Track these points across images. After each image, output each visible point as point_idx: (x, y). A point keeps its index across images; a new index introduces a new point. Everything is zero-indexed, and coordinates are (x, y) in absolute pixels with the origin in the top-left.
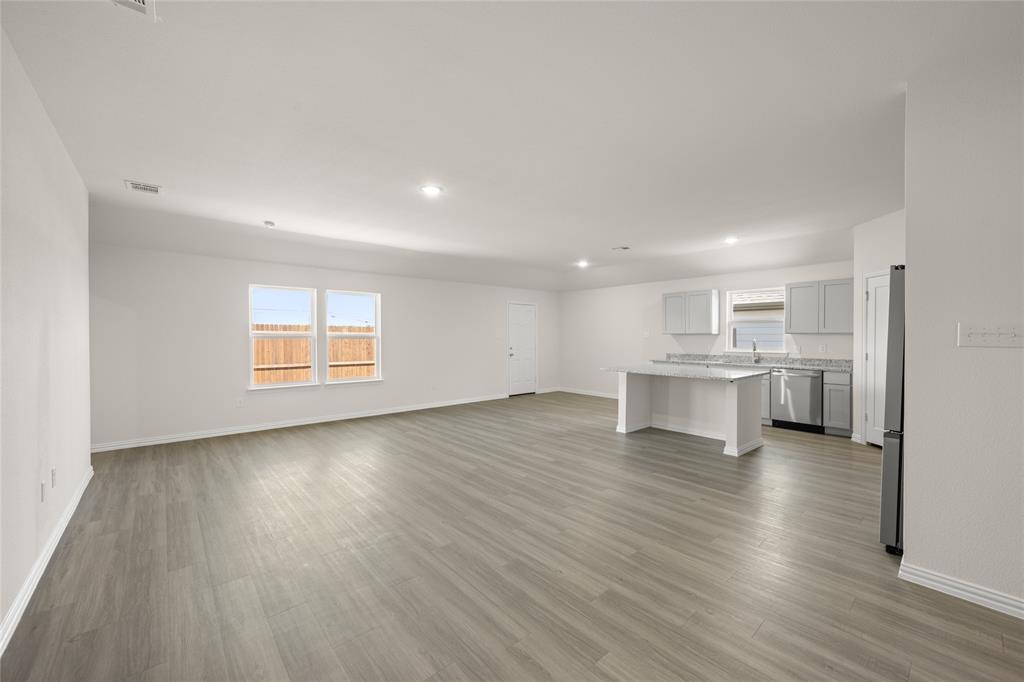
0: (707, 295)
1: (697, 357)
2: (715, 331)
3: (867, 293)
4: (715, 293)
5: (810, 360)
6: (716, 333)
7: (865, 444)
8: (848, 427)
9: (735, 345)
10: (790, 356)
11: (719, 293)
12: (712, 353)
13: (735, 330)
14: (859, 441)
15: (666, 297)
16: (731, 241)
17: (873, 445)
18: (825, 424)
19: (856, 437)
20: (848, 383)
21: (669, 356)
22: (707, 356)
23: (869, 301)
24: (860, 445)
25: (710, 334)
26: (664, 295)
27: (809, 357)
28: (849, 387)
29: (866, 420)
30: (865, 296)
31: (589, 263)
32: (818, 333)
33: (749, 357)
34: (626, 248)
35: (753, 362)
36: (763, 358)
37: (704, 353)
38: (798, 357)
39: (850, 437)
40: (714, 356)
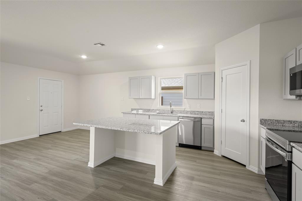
0: (150, 78)
2: (153, 97)
3: (222, 78)
4: (153, 77)
5: (194, 112)
6: (154, 98)
7: (221, 156)
9: (162, 104)
10: (186, 110)
11: (155, 77)
12: (152, 108)
13: (162, 97)
14: (218, 154)
15: (130, 79)
16: (160, 47)
17: (224, 156)
18: (202, 145)
19: (216, 152)
20: (212, 124)
22: (149, 110)
23: (223, 83)
24: (219, 157)
25: (151, 99)
27: (194, 110)
28: (213, 126)
29: (221, 144)
30: (221, 79)
31: (87, 57)
32: (198, 99)
33: (168, 110)
34: (103, 45)
35: (170, 113)
36: (174, 111)
37: (148, 108)
38: (189, 110)
39: (213, 151)
40: (153, 110)
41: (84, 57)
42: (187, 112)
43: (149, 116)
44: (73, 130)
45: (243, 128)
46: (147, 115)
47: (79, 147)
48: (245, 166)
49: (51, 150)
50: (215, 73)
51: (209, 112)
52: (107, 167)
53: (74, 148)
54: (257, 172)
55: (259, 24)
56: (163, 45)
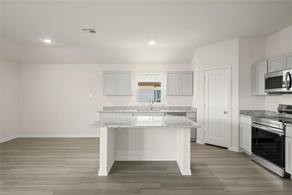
0: (129, 73)
1: (120, 108)
3: (205, 77)
5: (173, 107)
6: (132, 95)
7: (204, 144)
8: (195, 138)
10: (165, 106)
11: (133, 73)
12: (129, 106)
14: (201, 143)
16: (152, 43)
17: (207, 144)
19: (199, 141)
20: (195, 118)
21: (105, 108)
22: (126, 107)
23: (205, 81)
24: (202, 145)
26: (103, 72)
28: (195, 119)
29: (205, 133)
30: (204, 79)
31: (52, 41)
32: (179, 95)
33: (147, 107)
34: (93, 31)
35: (150, 110)
36: (154, 107)
37: (125, 106)
38: (168, 106)
39: (195, 142)
40: (130, 107)
41: (48, 41)
42: (166, 108)
43: (133, 114)
44: (11, 140)
45: (225, 118)
46: (131, 112)
47: (54, 158)
48: (227, 148)
49: (14, 169)
50: (193, 72)
51: (186, 107)
52: (121, 172)
53: (50, 161)
54: (237, 151)
55: (238, 38)
56: (155, 42)
